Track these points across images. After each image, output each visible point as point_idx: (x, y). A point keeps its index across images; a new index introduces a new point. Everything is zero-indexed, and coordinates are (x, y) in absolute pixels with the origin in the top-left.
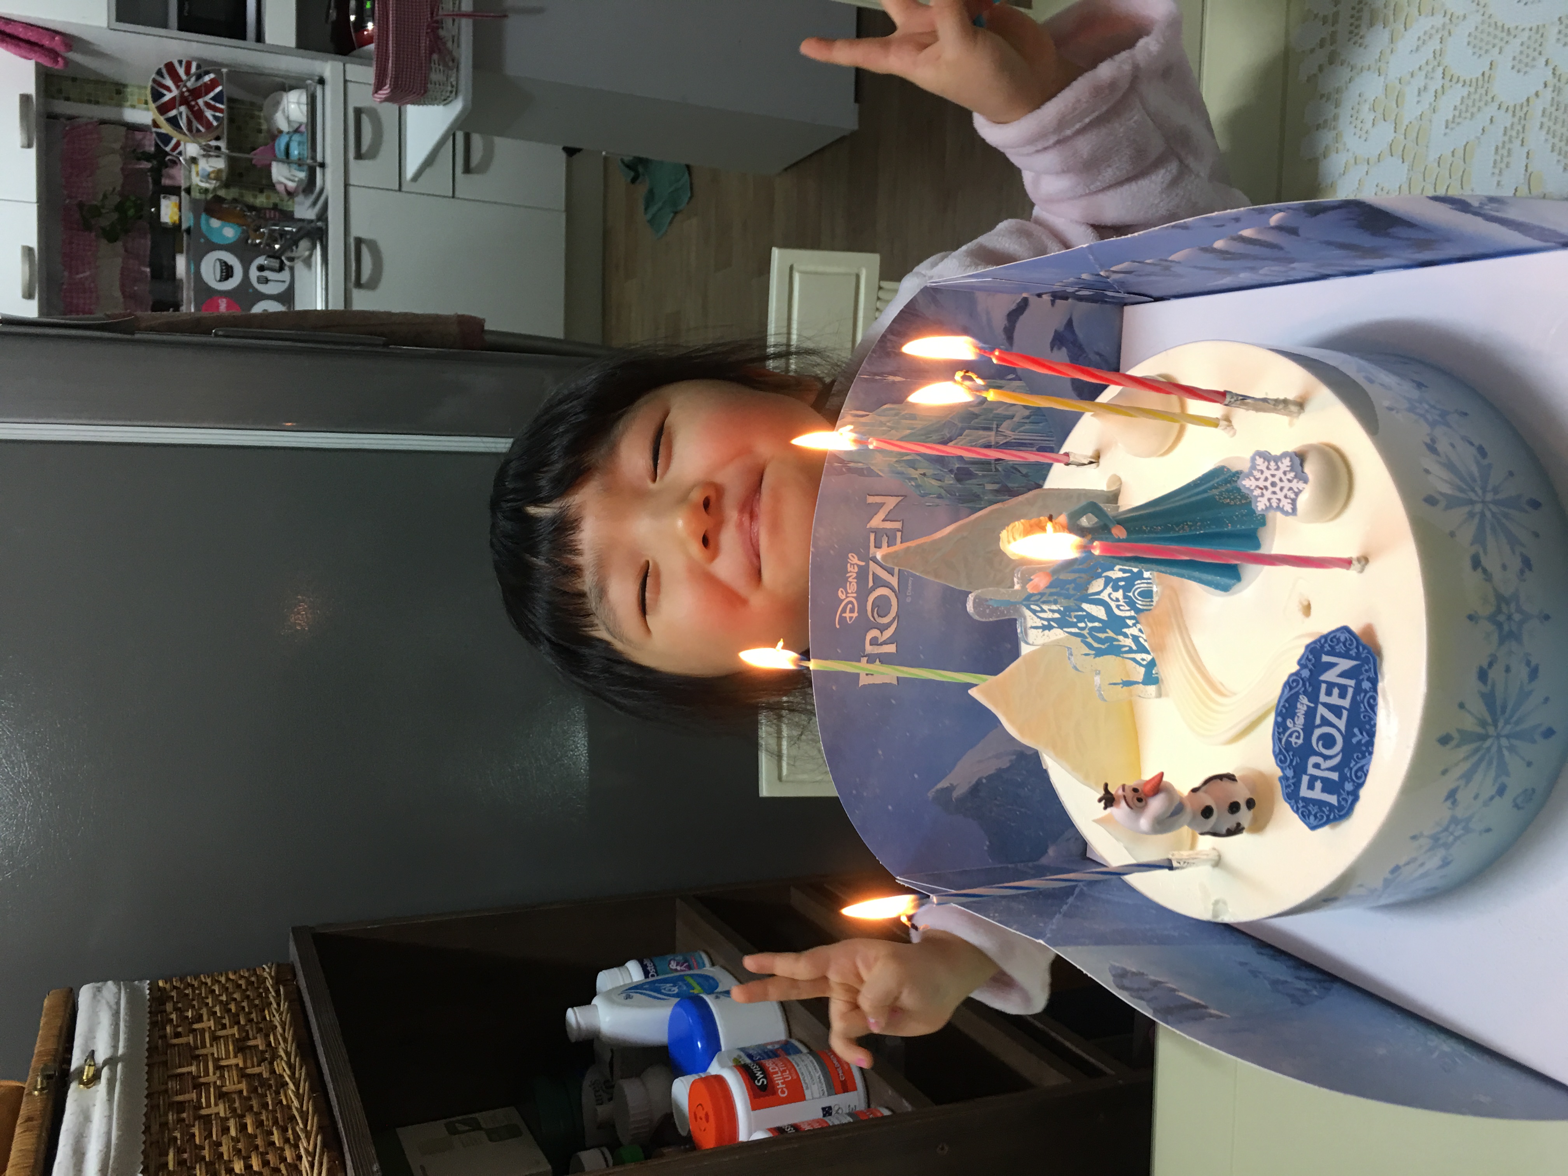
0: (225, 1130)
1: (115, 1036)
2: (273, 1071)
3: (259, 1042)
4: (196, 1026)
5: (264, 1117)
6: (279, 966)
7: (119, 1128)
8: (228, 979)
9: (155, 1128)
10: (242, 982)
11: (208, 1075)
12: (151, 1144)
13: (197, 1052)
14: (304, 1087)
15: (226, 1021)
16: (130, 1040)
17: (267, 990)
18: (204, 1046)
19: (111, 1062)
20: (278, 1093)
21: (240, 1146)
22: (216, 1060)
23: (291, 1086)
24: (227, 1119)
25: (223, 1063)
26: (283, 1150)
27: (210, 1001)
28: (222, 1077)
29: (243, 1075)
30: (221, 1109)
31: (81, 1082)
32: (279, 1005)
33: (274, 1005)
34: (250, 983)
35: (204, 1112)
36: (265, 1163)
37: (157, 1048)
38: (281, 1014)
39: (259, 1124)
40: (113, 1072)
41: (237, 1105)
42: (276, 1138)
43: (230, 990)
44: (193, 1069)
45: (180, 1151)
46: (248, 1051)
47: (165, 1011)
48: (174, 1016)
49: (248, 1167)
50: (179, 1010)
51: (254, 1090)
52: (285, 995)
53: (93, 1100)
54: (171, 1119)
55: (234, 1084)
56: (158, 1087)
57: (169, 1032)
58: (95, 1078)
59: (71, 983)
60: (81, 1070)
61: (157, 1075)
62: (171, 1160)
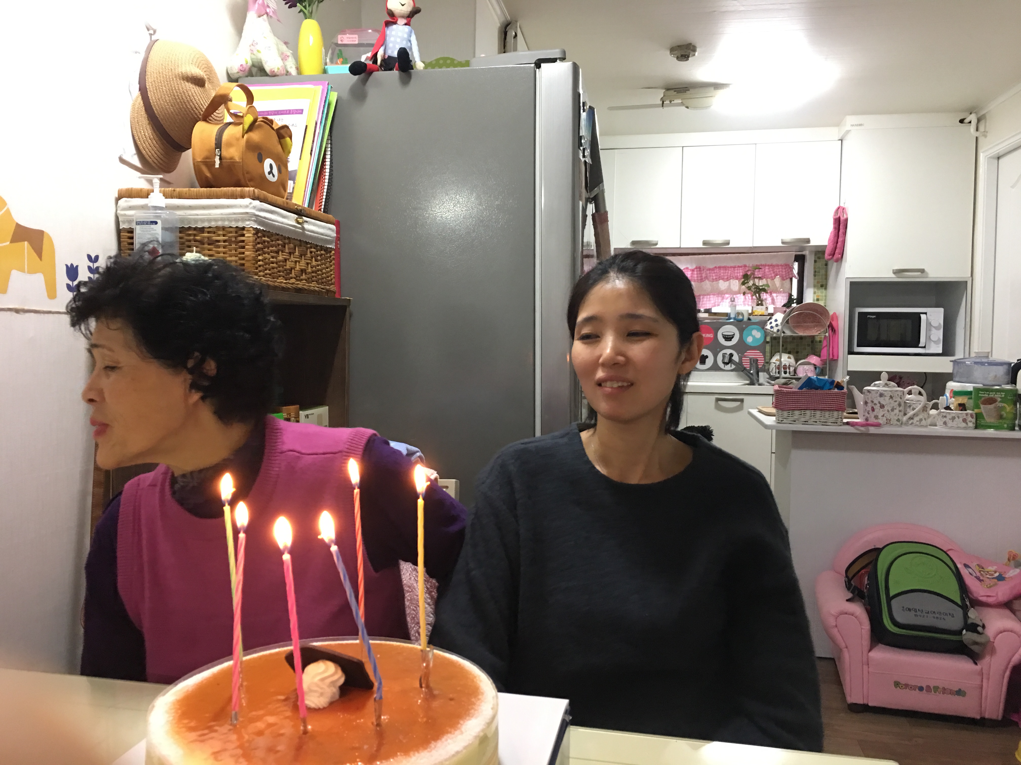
0: (273, 257)
1: (313, 232)
2: (292, 278)
3: (304, 277)
4: (314, 259)
5: (275, 270)
6: (335, 293)
7: (279, 226)
8: (331, 275)
9: (277, 237)
10: (329, 278)
11: (294, 257)
12: (272, 235)
13: (303, 257)
14: (283, 285)
15: (314, 269)
16: (311, 237)
17: (325, 286)
18: (305, 259)
19: (303, 229)
20: (283, 277)
21: (267, 260)
22: (299, 262)
23: (285, 282)
24: (276, 259)
25: (298, 263)
26: (264, 272)
27: (324, 266)
28: (292, 261)
29: (292, 268)
30: (280, 258)
31: (297, 218)
32: (317, 287)
33: (317, 286)
34: (329, 281)
35: (280, 253)
36: (260, 266)
37: (307, 244)
38: (314, 287)
39: (273, 268)
41: (281, 263)
42: (267, 271)
43: (327, 274)
44: (297, 253)
45: (268, 242)
46: (300, 272)
47: (322, 251)
48: (319, 253)
49: (260, 261)
50: (321, 255)
51: (286, 270)
52: (322, 291)
53: (291, 220)
54: (280, 242)
55: (289, 265)
56: (292, 241)
57: (313, 250)
58: (298, 223)
59: (337, 224)
60: (302, 219)
61: (296, 242)
62: (266, 239)
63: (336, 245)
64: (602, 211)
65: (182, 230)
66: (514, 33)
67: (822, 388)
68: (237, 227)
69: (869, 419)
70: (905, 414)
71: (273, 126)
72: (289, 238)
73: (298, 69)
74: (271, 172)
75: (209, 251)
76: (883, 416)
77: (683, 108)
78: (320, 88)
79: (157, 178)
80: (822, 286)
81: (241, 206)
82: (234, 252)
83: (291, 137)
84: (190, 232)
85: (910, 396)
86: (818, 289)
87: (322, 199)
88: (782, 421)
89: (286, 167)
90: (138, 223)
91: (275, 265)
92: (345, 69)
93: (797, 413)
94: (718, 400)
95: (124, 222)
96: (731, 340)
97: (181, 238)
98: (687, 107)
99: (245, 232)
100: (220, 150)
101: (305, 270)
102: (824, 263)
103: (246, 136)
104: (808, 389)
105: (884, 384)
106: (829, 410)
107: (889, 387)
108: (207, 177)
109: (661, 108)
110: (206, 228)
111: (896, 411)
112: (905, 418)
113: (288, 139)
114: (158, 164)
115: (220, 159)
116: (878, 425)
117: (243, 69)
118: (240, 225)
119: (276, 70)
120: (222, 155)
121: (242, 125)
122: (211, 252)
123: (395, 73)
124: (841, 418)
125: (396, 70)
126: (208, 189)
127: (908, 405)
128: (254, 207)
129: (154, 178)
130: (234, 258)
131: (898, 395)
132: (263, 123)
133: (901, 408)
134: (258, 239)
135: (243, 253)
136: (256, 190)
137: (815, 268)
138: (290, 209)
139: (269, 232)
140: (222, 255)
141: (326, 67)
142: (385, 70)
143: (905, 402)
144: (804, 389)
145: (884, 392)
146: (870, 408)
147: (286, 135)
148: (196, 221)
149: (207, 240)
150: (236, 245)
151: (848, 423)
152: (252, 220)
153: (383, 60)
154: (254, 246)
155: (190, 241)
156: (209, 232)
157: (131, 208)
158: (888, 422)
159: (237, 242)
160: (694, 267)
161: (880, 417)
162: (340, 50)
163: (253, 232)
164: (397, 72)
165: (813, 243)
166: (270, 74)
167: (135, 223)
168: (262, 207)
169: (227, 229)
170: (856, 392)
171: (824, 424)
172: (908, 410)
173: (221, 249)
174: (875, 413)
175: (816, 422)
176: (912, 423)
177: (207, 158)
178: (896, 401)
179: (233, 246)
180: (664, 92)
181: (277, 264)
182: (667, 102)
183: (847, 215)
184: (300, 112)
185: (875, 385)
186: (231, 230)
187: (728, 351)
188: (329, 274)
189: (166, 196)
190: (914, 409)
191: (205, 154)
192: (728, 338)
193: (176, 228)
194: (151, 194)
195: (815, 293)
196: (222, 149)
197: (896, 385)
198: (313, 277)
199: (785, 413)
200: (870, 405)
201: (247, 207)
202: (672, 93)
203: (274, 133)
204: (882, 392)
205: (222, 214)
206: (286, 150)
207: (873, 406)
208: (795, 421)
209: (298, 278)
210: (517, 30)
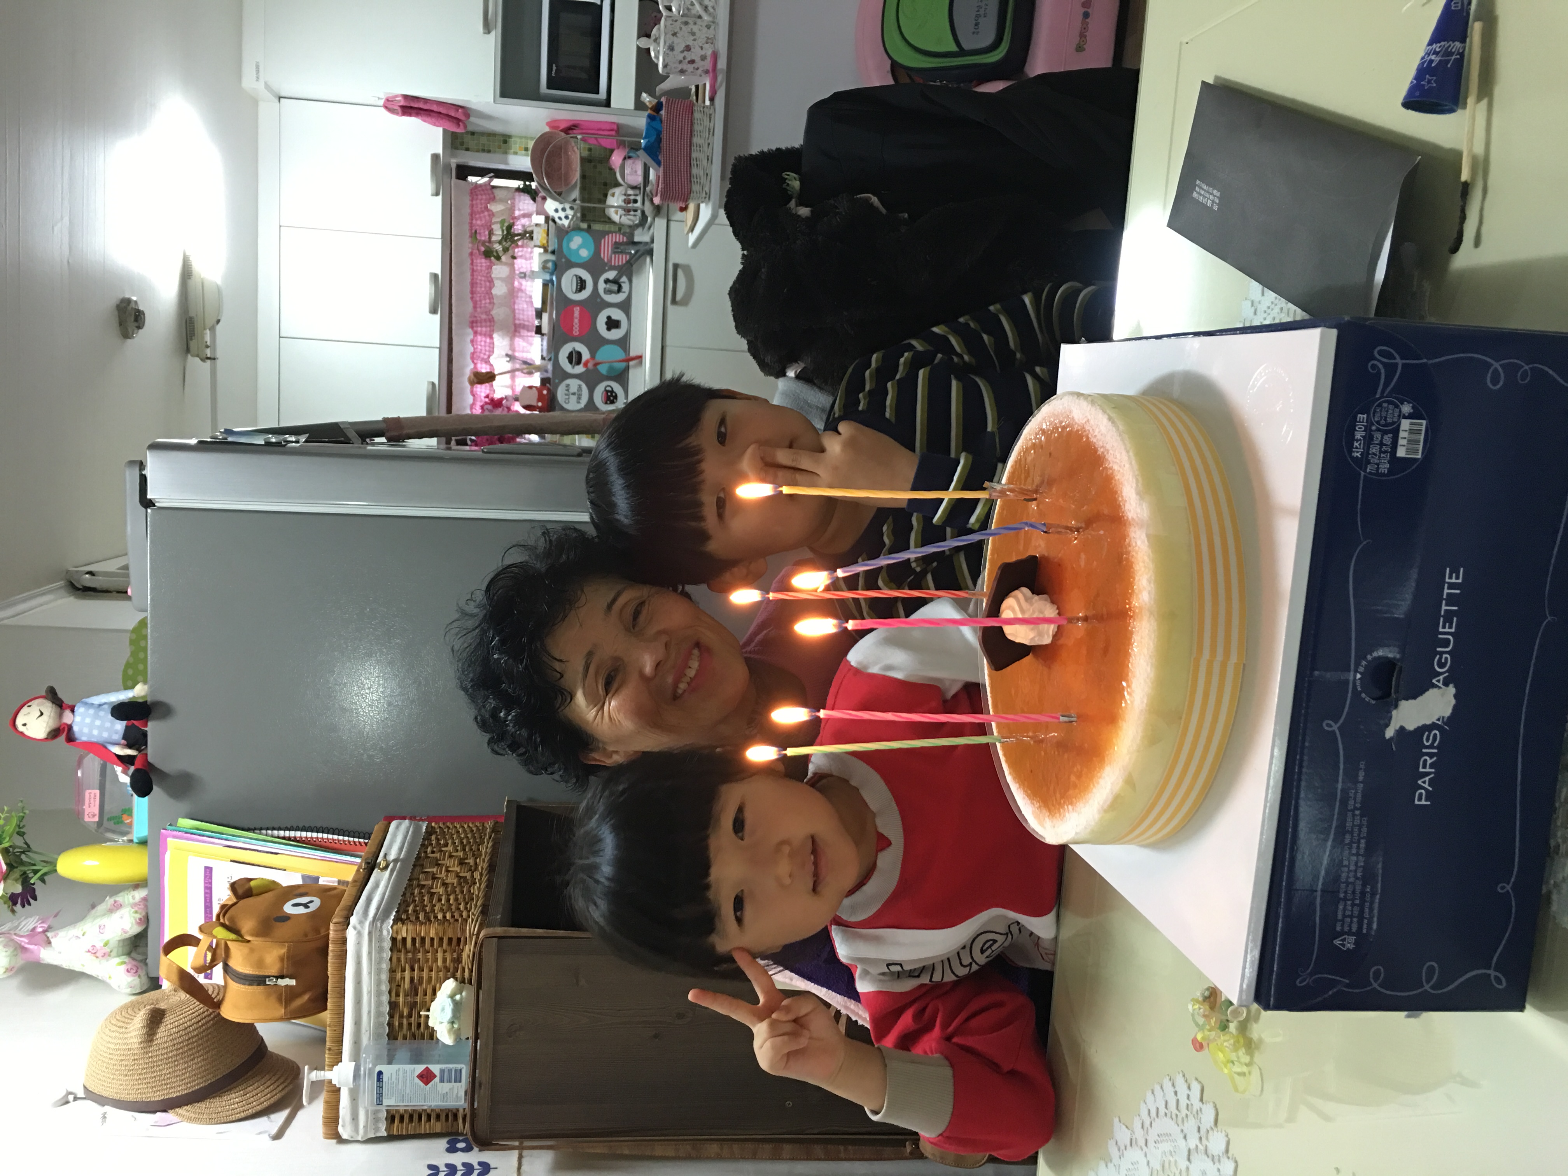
0: (440, 900)
1: (401, 849)
2: (472, 876)
3: (471, 861)
4: (443, 849)
5: (459, 897)
6: (496, 823)
7: (391, 891)
8: (468, 826)
9: (408, 895)
10: (474, 829)
11: (441, 873)
12: (404, 901)
13: (440, 862)
14: (483, 886)
15: (459, 848)
16: (409, 852)
17: (485, 835)
18: (444, 859)
19: (396, 861)
20: (470, 887)
21: (444, 908)
22: (447, 867)
23: (478, 884)
24: (442, 895)
25: (450, 869)
26: (462, 912)
27: (455, 837)
28: (447, 876)
29: (457, 876)
30: (441, 890)
31: (379, 868)
32: (488, 843)
33: (486, 843)
34: (478, 830)
35: (432, 891)
36: (453, 916)
37: (420, 857)
38: (487, 848)
39: (456, 899)
40: (395, 866)
41: (449, 889)
42: (462, 907)
43: (467, 832)
44: (435, 870)
45: (416, 906)
46: (464, 866)
47: (431, 839)
48: (434, 842)
49: (444, 917)
50: (438, 840)
51: (460, 884)
52: (493, 839)
53: (382, 877)
54: (416, 891)
55: (452, 880)
56: (415, 876)
57: (429, 850)
58: (386, 867)
59: (389, 820)
60: (380, 862)
61: (416, 870)
62: (411, 909)
63: (421, 820)
64: (384, 426)
65: (392, 1036)
66: (87, 576)
67: (659, 133)
68: (391, 950)
69: (705, 68)
70: (700, 17)
71: (230, 903)
72: (410, 880)
73: (137, 885)
74: (306, 906)
75: (426, 995)
76: (702, 48)
77: (219, 327)
78: (170, 841)
79: (309, 1073)
80: (505, 142)
81: (359, 944)
82: (429, 955)
83: (251, 880)
84: (397, 1024)
85: (674, 9)
86: (509, 148)
87: (349, 842)
88: (706, 194)
89: (298, 886)
90: (380, 1102)
91: (452, 898)
92: (141, 805)
93: (694, 171)
94: (674, 301)
95: (377, 1129)
96: (585, 281)
97: (405, 1038)
98: (218, 321)
99: (399, 937)
100: (269, 977)
101: (461, 859)
102: (469, 136)
103: (249, 938)
104: (660, 152)
105: (655, 44)
106: (692, 125)
107: (659, 37)
108: (310, 999)
109: (218, 362)
110: (390, 999)
111: (695, 29)
112: (706, 17)
113: (252, 883)
114: (286, 1084)
115: (282, 977)
116: (715, 56)
117: (135, 969)
118: (387, 944)
119: (138, 916)
120: (276, 975)
121: (229, 943)
122: (429, 992)
123: (152, 728)
124: (704, 107)
125: (146, 726)
126: (329, 996)
127: (686, 12)
128: (361, 923)
129: (308, 1079)
130: (440, 955)
131: (672, 24)
132: (227, 916)
133: (690, 21)
134: (411, 919)
135: (432, 939)
136: (334, 920)
137: (478, 151)
138: (364, 878)
139: (399, 904)
140: (433, 974)
141: (135, 840)
142: (146, 744)
143: (682, 16)
144: (660, 158)
145: (667, 44)
146: (690, 68)
147: (247, 887)
148: (379, 1014)
149: (409, 998)
150: (419, 952)
151: (712, 99)
152: (381, 927)
153: (129, 746)
154: (421, 923)
155: (410, 1024)
156: (398, 995)
157: (355, 1118)
158: (710, 41)
159: (415, 950)
160: (470, 331)
161: (703, 53)
162: (109, 819)
163: (399, 924)
164: (149, 724)
165: (439, 150)
166: (144, 927)
167: (379, 1107)
168: (361, 912)
169: (394, 965)
170: (665, 86)
171: (711, 133)
172: (693, 12)
173: (425, 975)
174: (697, 59)
175: (709, 144)
176: (713, 8)
177: (279, 1000)
178: (681, 29)
179: (420, 956)
180: (192, 356)
181: (450, 895)
182: (208, 352)
183: (397, 96)
184: (208, 871)
185: (657, 57)
186: (395, 959)
187: (601, 285)
188: (468, 830)
189: (337, 1058)
190: (692, 4)
191: (273, 1000)
192: (581, 285)
193: (388, 1044)
194: (333, 1083)
195: (516, 153)
196: (267, 974)
197: (656, 27)
198: (471, 850)
199: (696, 188)
200: (685, 66)
201: (359, 934)
202: (193, 344)
203: (242, 902)
204: (666, 47)
205: (370, 973)
206: (271, 887)
207: (687, 61)
208: (707, 175)
209: (473, 868)
210: (81, 571)
